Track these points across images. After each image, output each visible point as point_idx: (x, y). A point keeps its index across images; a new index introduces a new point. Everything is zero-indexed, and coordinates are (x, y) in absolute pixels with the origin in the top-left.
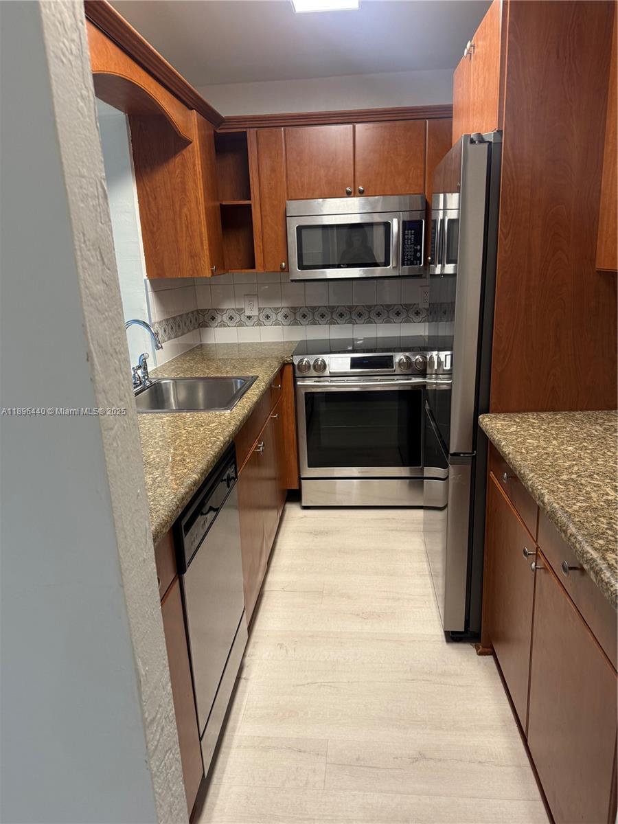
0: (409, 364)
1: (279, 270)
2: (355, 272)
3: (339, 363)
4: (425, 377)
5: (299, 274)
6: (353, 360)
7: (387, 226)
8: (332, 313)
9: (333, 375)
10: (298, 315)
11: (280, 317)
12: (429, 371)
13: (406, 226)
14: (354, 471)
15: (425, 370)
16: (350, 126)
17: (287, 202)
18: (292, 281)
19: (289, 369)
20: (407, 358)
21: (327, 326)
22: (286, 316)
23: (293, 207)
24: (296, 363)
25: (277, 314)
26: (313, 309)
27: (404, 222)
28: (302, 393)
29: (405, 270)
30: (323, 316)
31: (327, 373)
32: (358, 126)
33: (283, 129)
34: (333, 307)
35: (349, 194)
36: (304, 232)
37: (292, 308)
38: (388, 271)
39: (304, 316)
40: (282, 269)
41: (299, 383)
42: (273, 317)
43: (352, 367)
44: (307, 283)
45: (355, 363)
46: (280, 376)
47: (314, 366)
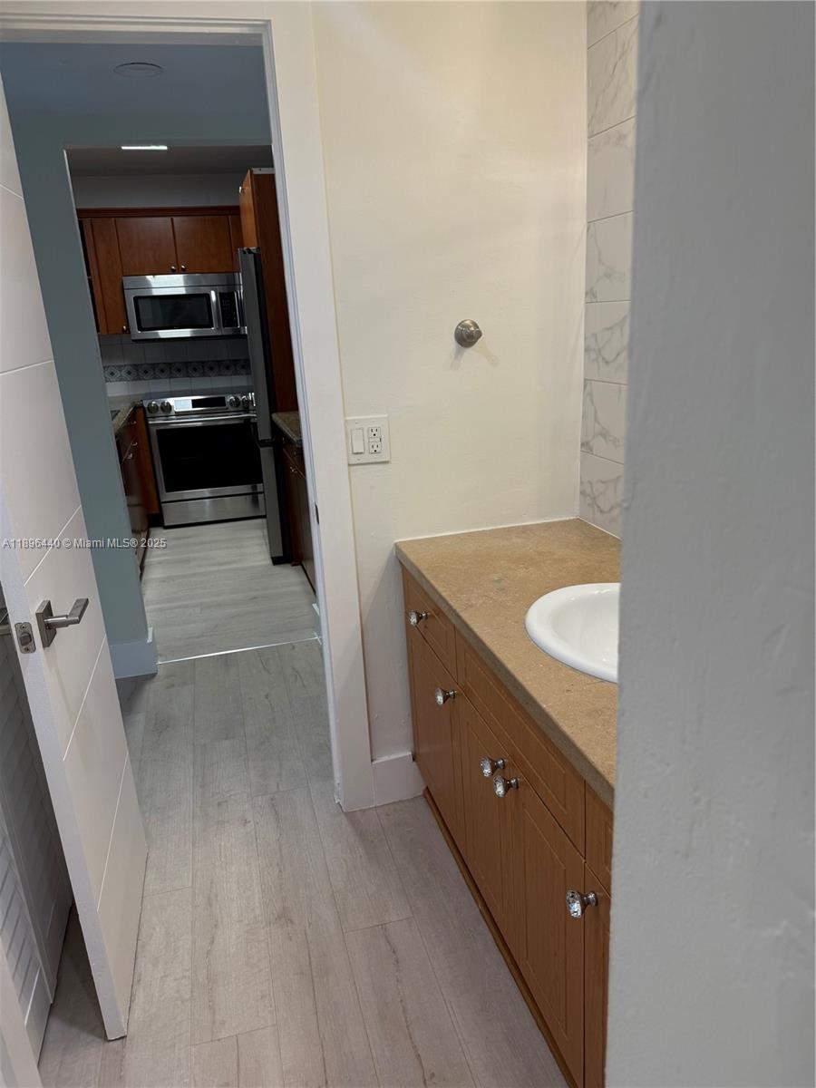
0: (237, 403)
1: (121, 331)
2: (186, 333)
3: (182, 404)
4: (248, 413)
5: (138, 334)
6: (193, 401)
7: (208, 296)
8: (170, 368)
9: (178, 414)
10: (139, 372)
11: (124, 373)
12: (251, 408)
13: (221, 296)
14: (206, 492)
15: (248, 408)
16: (168, 219)
17: (124, 278)
18: (133, 341)
19: (140, 412)
20: (235, 398)
21: (168, 380)
22: (129, 373)
23: (128, 281)
24: (146, 406)
25: (120, 371)
26: (154, 366)
27: (220, 294)
28: (153, 430)
29: (227, 331)
30: (162, 371)
31: (173, 413)
32: (175, 218)
33: (113, 219)
34: (170, 364)
35: (174, 272)
36: (140, 301)
37: (135, 365)
38: (213, 331)
39: (146, 372)
40: (124, 331)
41: (150, 422)
42: (118, 374)
43: (194, 407)
44: (146, 344)
45: (195, 404)
46: (133, 416)
47: (162, 408)
